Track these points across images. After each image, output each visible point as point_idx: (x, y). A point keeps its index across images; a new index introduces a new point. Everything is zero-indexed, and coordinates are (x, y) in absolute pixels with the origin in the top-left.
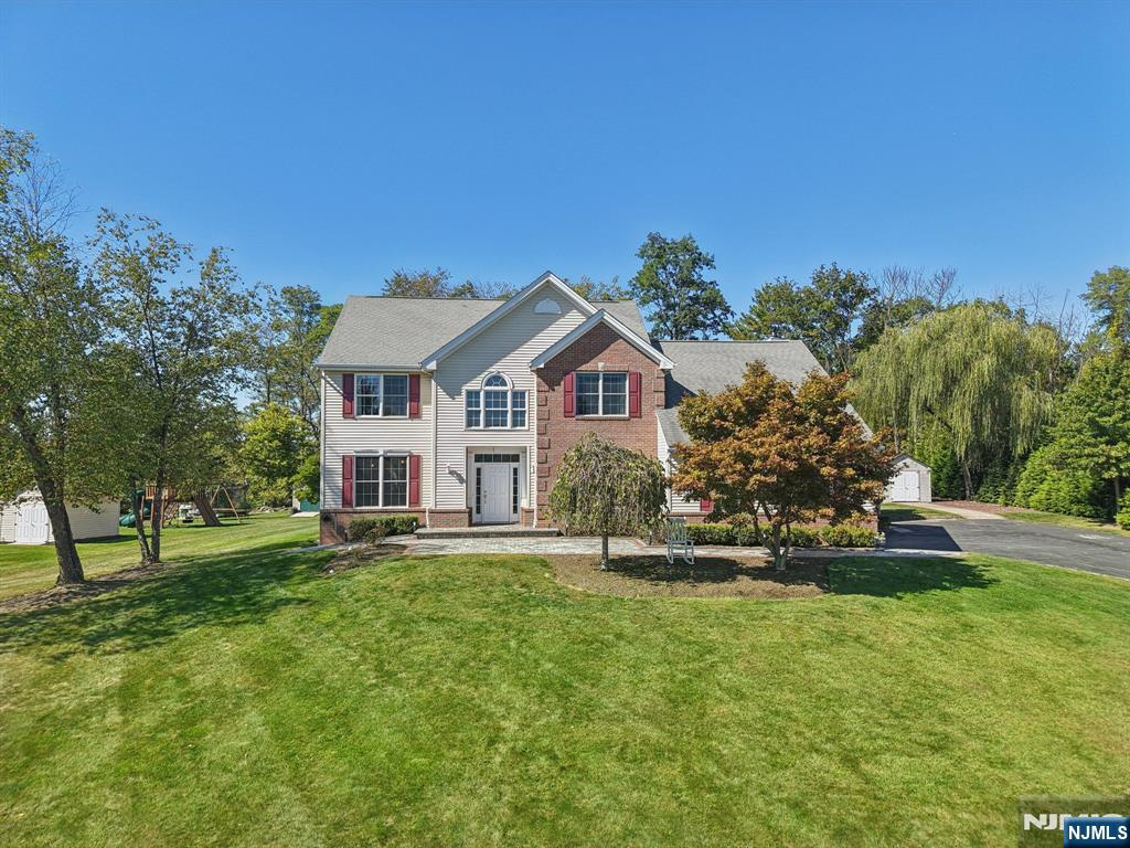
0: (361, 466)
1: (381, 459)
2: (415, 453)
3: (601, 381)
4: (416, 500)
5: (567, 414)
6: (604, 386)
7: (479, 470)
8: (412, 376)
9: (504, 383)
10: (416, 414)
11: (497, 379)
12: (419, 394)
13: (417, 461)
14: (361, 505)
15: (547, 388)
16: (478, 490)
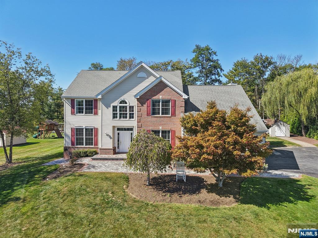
0: (78, 131)
1: (84, 129)
2: (96, 127)
3: (161, 103)
4: (96, 144)
5: (148, 115)
6: (162, 105)
7: (118, 134)
8: (94, 100)
9: (126, 103)
10: (96, 113)
11: (124, 102)
12: (97, 106)
13: (96, 130)
14: (78, 145)
15: (140, 105)
16: (118, 140)
